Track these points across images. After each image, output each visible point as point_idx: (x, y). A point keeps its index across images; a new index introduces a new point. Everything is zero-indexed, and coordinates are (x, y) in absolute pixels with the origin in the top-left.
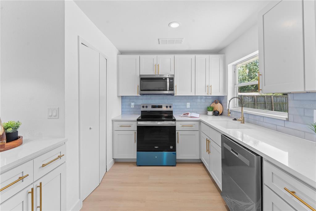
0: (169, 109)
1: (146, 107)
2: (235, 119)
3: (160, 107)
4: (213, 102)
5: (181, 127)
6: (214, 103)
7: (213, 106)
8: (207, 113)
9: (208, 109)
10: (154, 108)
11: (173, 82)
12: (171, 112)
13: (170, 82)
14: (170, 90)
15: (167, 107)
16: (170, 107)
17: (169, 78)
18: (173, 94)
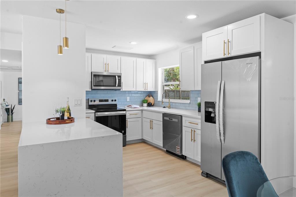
0: (114, 103)
1: (94, 101)
2: (164, 107)
3: (107, 101)
4: (146, 96)
5: (129, 115)
6: (148, 97)
7: (147, 99)
8: (143, 105)
9: (143, 102)
10: (101, 102)
11: (121, 79)
12: (116, 105)
13: (118, 79)
14: (118, 86)
15: (112, 101)
16: (115, 100)
17: (118, 76)
18: (120, 89)
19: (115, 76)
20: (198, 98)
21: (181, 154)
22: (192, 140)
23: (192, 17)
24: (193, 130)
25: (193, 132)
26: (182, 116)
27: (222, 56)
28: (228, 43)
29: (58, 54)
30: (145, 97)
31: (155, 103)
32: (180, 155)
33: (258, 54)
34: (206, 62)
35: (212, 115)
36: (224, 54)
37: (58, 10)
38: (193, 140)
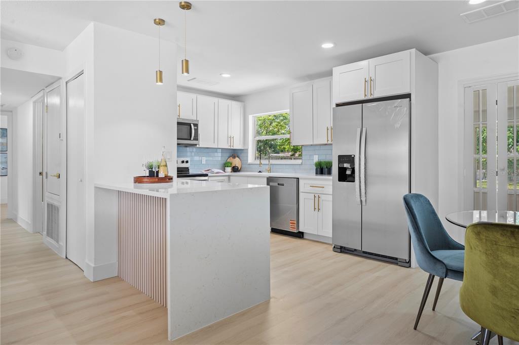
2: (260, 172)
4: (229, 157)
6: (231, 158)
7: (231, 161)
8: (225, 169)
9: (225, 165)
11: (197, 129)
12: (187, 169)
13: (195, 129)
14: (194, 140)
15: (183, 162)
16: (187, 162)
17: (193, 124)
18: (196, 145)
19: (190, 125)
20: (315, 156)
21: (298, 231)
22: (315, 209)
23: (328, 46)
24: (317, 195)
25: (317, 198)
26: (298, 178)
27: (362, 98)
28: (369, 82)
29: (157, 82)
30: (227, 158)
31: (244, 166)
32: (296, 231)
33: (408, 96)
34: (338, 105)
35: (348, 172)
36: (365, 95)
37: (157, 21)
38: (317, 208)
